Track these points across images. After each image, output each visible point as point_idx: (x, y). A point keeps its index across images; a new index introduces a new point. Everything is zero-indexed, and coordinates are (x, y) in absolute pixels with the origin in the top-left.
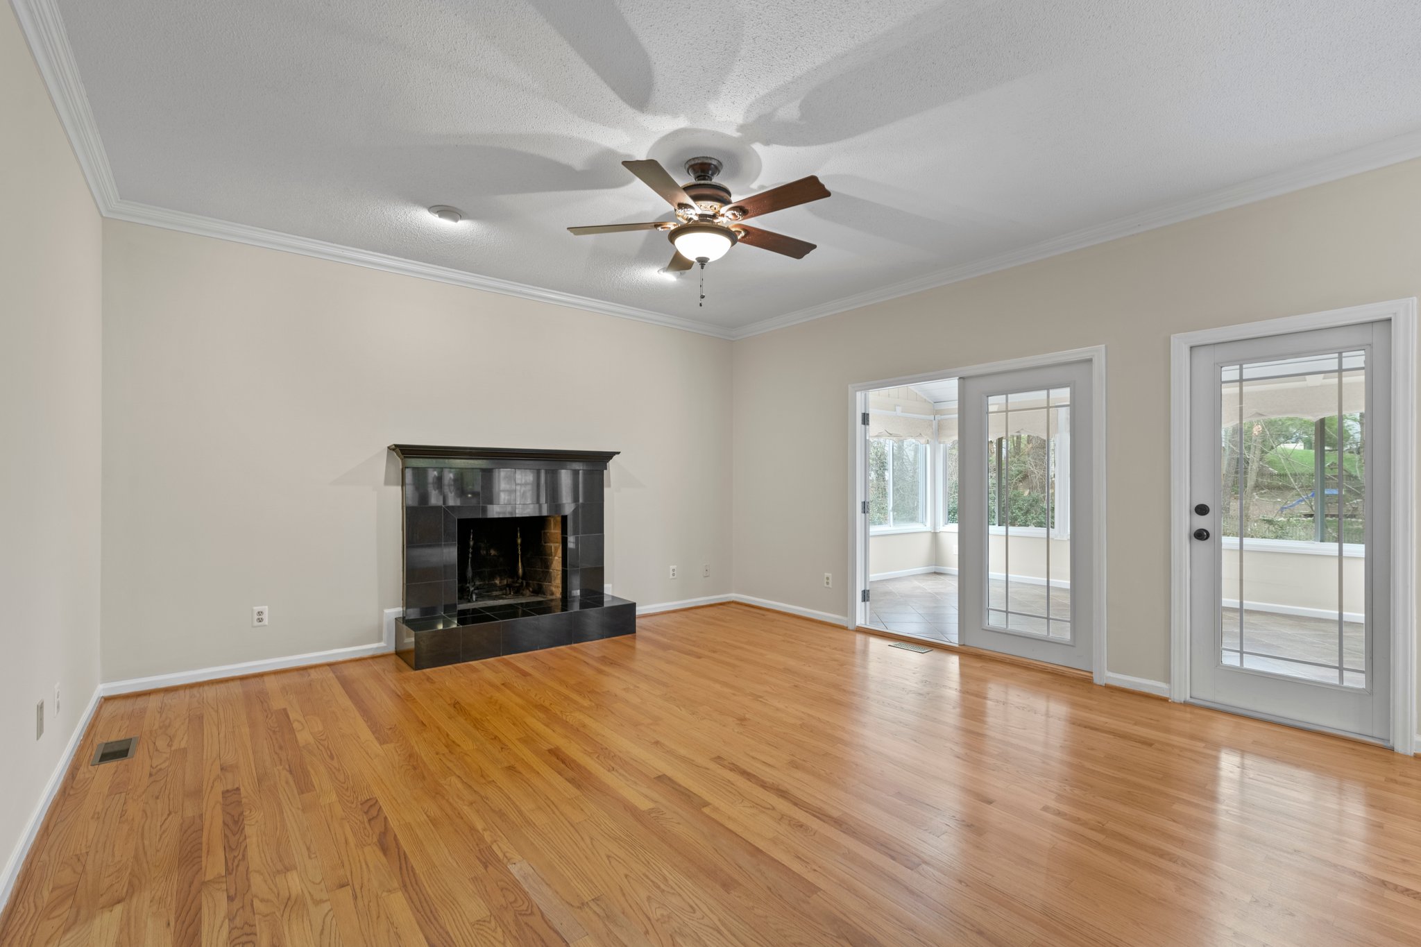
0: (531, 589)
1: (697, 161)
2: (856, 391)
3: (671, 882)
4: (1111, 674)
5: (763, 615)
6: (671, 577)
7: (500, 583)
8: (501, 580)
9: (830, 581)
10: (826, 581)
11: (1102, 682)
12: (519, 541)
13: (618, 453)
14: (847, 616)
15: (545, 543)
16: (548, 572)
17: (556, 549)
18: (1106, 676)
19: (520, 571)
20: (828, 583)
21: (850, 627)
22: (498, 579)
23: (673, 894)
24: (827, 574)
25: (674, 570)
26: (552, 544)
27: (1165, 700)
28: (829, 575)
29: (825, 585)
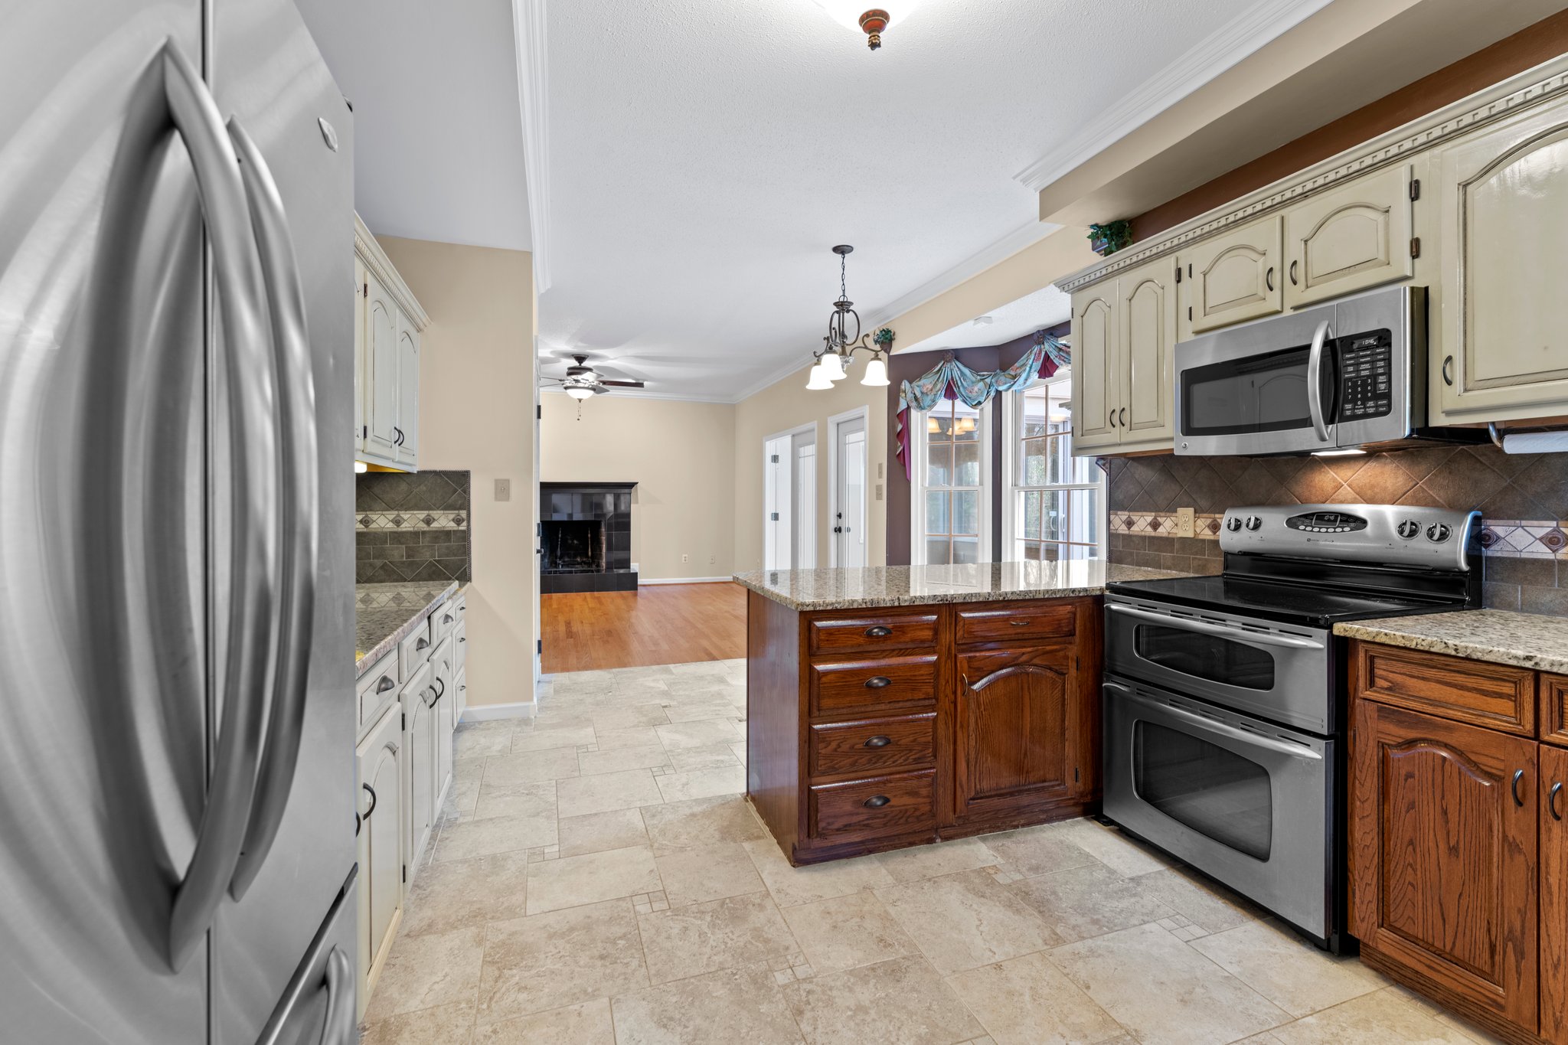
19: (588, 553)
25: (685, 558)
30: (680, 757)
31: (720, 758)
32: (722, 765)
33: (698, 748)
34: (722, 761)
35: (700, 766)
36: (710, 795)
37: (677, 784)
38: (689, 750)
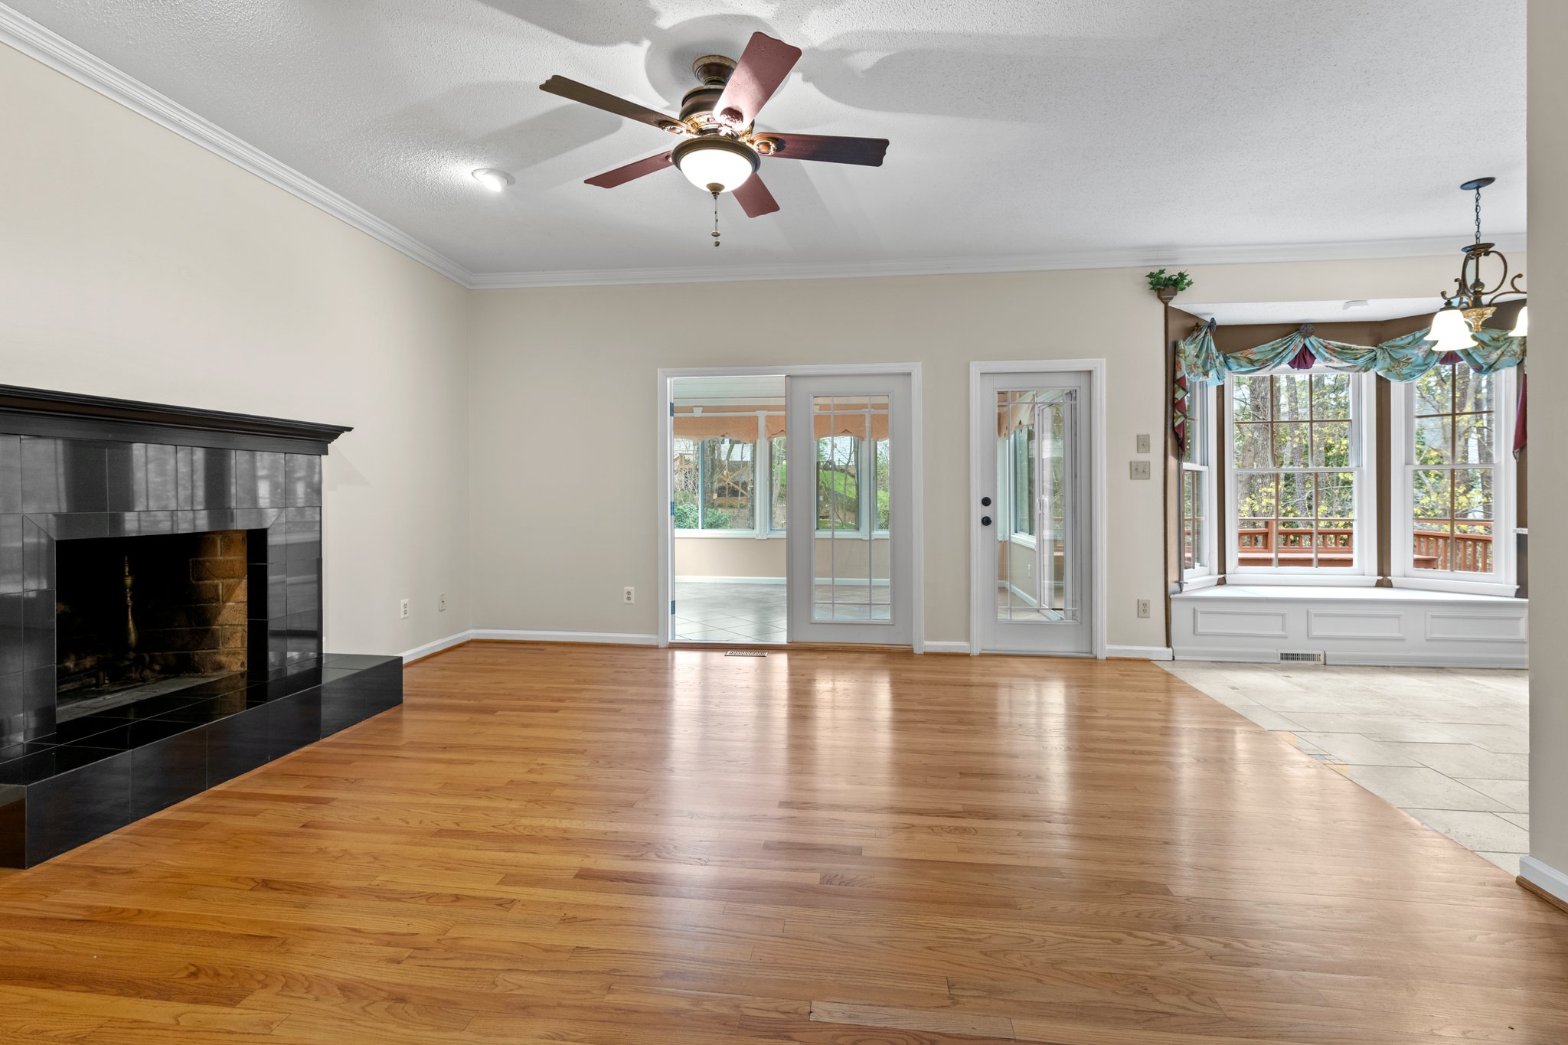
0: (157, 667)
1: (713, 60)
2: (667, 377)
3: (970, 929)
4: (927, 643)
5: (543, 650)
6: (402, 615)
7: (76, 665)
8: (79, 658)
9: (632, 596)
10: (626, 596)
11: (922, 652)
12: (129, 581)
13: (350, 429)
14: (657, 634)
15: (201, 579)
16: (207, 631)
17: (230, 590)
18: (927, 645)
19: (133, 637)
20: (629, 599)
21: (662, 645)
22: (73, 657)
23: (990, 937)
24: (627, 588)
25: (405, 605)
26: (219, 583)
27: (967, 656)
28: (631, 589)
29: (626, 601)
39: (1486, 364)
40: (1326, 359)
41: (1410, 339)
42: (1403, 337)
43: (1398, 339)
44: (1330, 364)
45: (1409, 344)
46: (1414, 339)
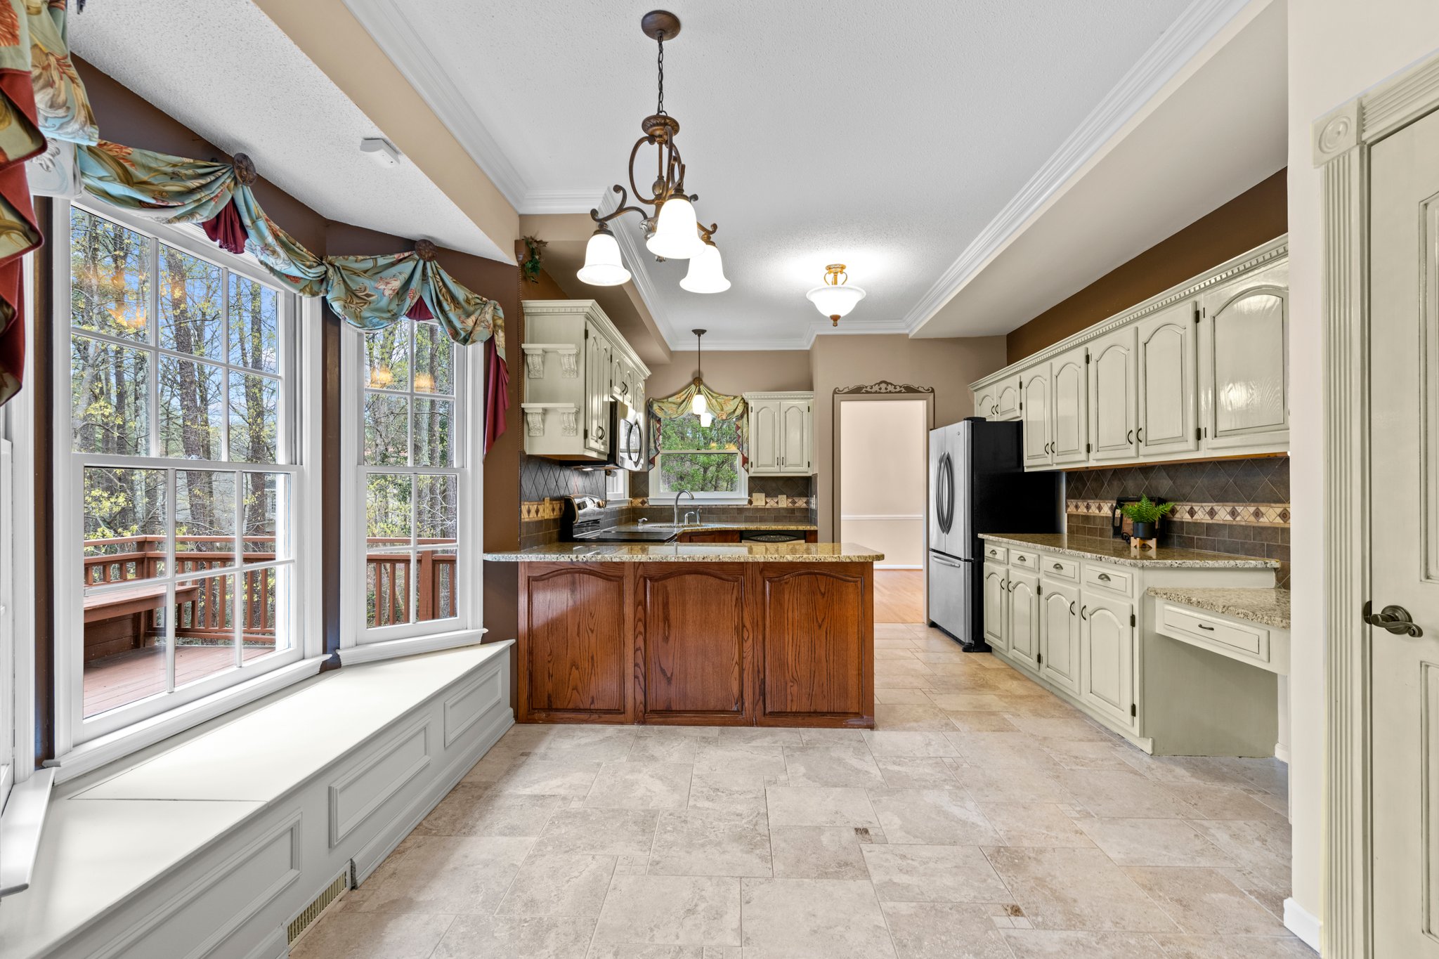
30: (944, 778)
31: (896, 768)
32: (895, 759)
33: (925, 787)
34: (894, 763)
35: (918, 761)
36: (905, 733)
37: (936, 746)
38: (935, 786)
39: (464, 329)
40: (266, 247)
41: (369, 264)
42: (360, 257)
43: (352, 258)
44: (271, 261)
45: (365, 272)
46: (375, 266)
